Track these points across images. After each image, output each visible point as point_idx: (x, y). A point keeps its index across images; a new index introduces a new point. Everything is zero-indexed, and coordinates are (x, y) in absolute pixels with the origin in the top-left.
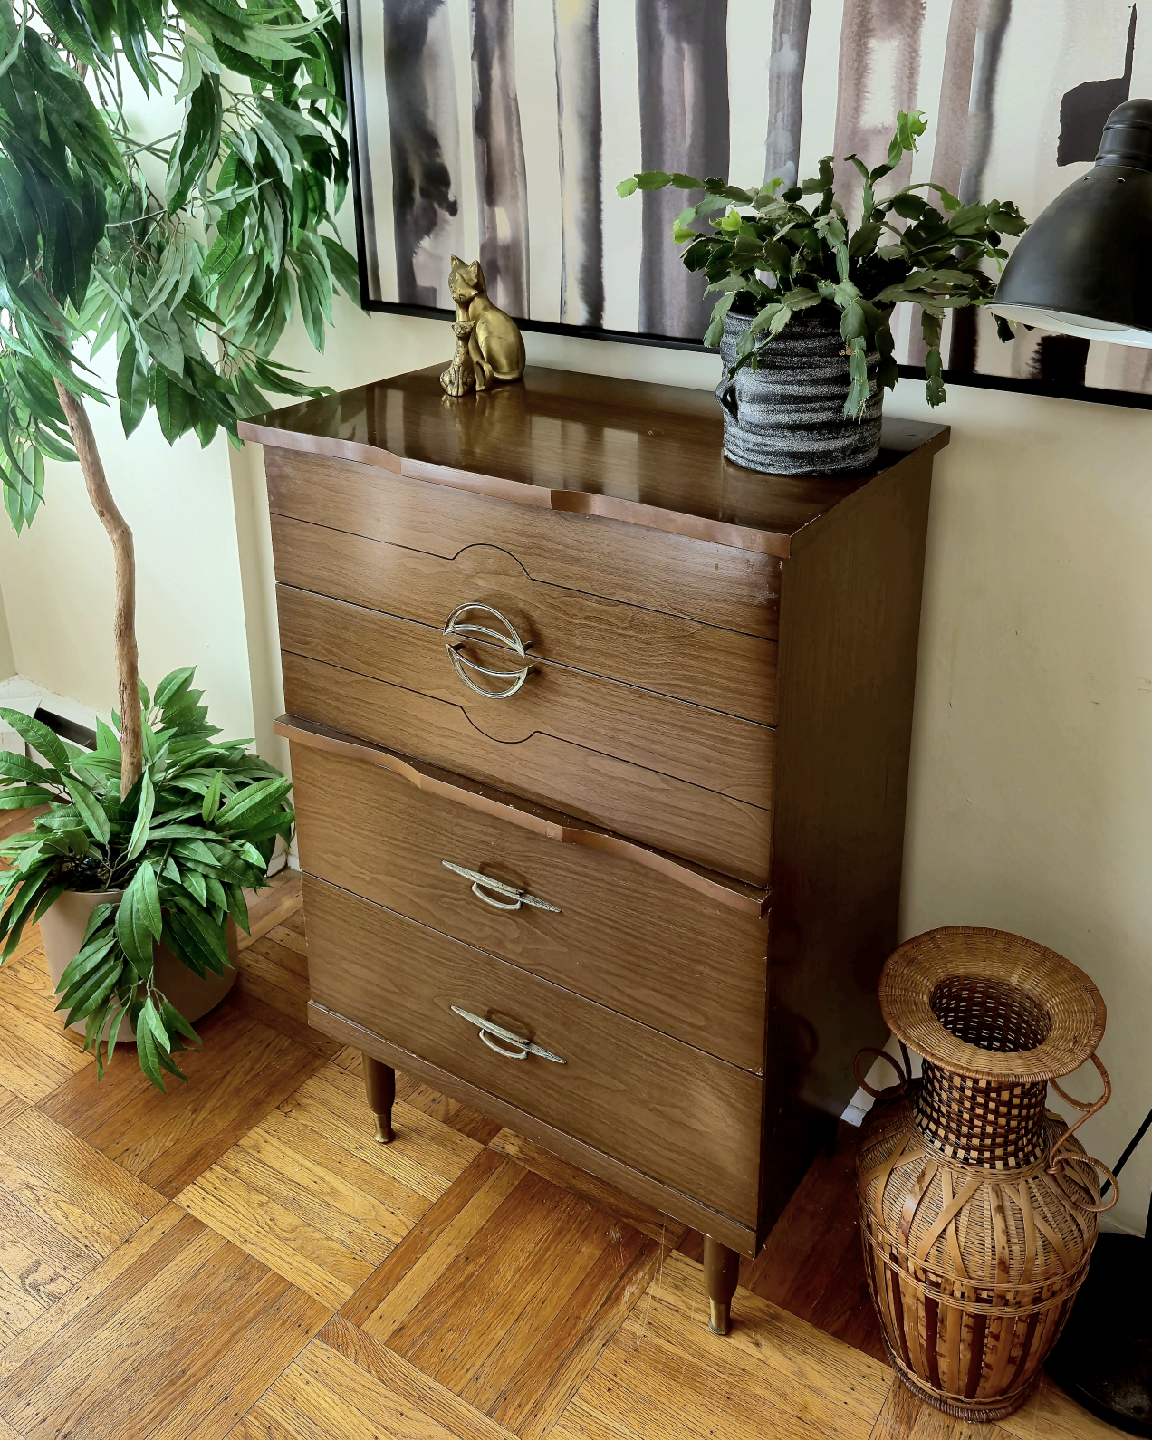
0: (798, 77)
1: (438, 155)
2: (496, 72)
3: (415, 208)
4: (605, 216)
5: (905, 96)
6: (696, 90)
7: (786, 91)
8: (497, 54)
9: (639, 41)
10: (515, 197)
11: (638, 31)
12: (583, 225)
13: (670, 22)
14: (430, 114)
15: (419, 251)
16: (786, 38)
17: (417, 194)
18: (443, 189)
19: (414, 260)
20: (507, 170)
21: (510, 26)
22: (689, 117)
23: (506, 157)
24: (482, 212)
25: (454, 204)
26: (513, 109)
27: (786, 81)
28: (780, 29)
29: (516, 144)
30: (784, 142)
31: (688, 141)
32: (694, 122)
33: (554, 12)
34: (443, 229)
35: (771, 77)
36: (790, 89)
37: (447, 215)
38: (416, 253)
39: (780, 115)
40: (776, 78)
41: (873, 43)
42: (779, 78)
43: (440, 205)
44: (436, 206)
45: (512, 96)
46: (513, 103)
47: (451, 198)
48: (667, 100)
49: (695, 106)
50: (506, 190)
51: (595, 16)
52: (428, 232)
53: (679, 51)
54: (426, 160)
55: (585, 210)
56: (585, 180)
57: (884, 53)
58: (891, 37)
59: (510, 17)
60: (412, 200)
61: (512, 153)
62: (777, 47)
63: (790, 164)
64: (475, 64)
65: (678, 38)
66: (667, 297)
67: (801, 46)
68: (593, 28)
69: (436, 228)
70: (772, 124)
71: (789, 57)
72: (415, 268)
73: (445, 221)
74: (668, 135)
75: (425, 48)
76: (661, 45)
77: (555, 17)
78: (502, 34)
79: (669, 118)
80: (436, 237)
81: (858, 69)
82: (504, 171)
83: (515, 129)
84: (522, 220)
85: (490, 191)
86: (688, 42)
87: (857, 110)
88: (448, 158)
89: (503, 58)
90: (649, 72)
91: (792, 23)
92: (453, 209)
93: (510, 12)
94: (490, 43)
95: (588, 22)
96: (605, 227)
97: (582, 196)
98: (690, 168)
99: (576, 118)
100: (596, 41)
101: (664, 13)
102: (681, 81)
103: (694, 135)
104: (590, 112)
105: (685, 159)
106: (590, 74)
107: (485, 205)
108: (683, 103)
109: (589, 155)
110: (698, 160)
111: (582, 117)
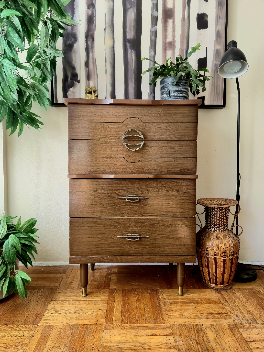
0: (154, 56)
1: (76, 71)
2: (91, 55)
3: (68, 82)
4: (116, 82)
6: (135, 58)
8: (91, 51)
9: (123, 50)
10: (95, 79)
11: (123, 48)
12: (111, 84)
13: (129, 47)
14: (74, 63)
15: (69, 91)
16: (152, 50)
17: (69, 79)
18: (77, 78)
19: (67, 93)
20: (93, 74)
21: (94, 46)
22: (134, 63)
23: (93, 71)
24: (86, 82)
25: (79, 81)
26: (95, 62)
28: (151, 48)
29: (95, 68)
33: (105, 44)
34: (76, 86)
35: (149, 56)
36: (153, 58)
37: (77, 83)
38: (68, 92)
41: (167, 51)
42: (151, 56)
43: (75, 81)
44: (74, 81)
45: (94, 59)
46: (95, 61)
47: (78, 80)
48: (129, 60)
49: (135, 61)
50: (92, 77)
51: (114, 45)
52: (72, 87)
53: (132, 52)
54: (72, 72)
55: (111, 81)
56: (112, 75)
57: (169, 53)
58: (170, 50)
59: (94, 45)
60: (68, 81)
61: (94, 70)
62: (150, 51)
64: (86, 53)
65: (131, 49)
67: (155, 51)
68: (114, 47)
69: (74, 86)
70: (150, 64)
71: (153, 53)
72: (68, 95)
73: (77, 84)
74: (129, 66)
75: (73, 50)
76: (128, 50)
78: (92, 48)
79: (129, 63)
80: (74, 88)
81: (165, 55)
82: (92, 74)
83: (95, 65)
84: (96, 83)
85: (88, 77)
86: (133, 50)
88: (78, 71)
89: (92, 52)
90: (125, 55)
91: (153, 47)
92: (79, 82)
93: (94, 43)
94: (89, 49)
95: (112, 46)
96: (116, 84)
97: (111, 78)
98: (134, 72)
99: (109, 63)
100: (114, 49)
101: (128, 45)
102: (132, 57)
103: (135, 66)
104: (113, 62)
105: (133, 71)
106: (113, 55)
107: (87, 81)
108: (132, 60)
109: (112, 70)
110: (136, 71)
111: (111, 63)
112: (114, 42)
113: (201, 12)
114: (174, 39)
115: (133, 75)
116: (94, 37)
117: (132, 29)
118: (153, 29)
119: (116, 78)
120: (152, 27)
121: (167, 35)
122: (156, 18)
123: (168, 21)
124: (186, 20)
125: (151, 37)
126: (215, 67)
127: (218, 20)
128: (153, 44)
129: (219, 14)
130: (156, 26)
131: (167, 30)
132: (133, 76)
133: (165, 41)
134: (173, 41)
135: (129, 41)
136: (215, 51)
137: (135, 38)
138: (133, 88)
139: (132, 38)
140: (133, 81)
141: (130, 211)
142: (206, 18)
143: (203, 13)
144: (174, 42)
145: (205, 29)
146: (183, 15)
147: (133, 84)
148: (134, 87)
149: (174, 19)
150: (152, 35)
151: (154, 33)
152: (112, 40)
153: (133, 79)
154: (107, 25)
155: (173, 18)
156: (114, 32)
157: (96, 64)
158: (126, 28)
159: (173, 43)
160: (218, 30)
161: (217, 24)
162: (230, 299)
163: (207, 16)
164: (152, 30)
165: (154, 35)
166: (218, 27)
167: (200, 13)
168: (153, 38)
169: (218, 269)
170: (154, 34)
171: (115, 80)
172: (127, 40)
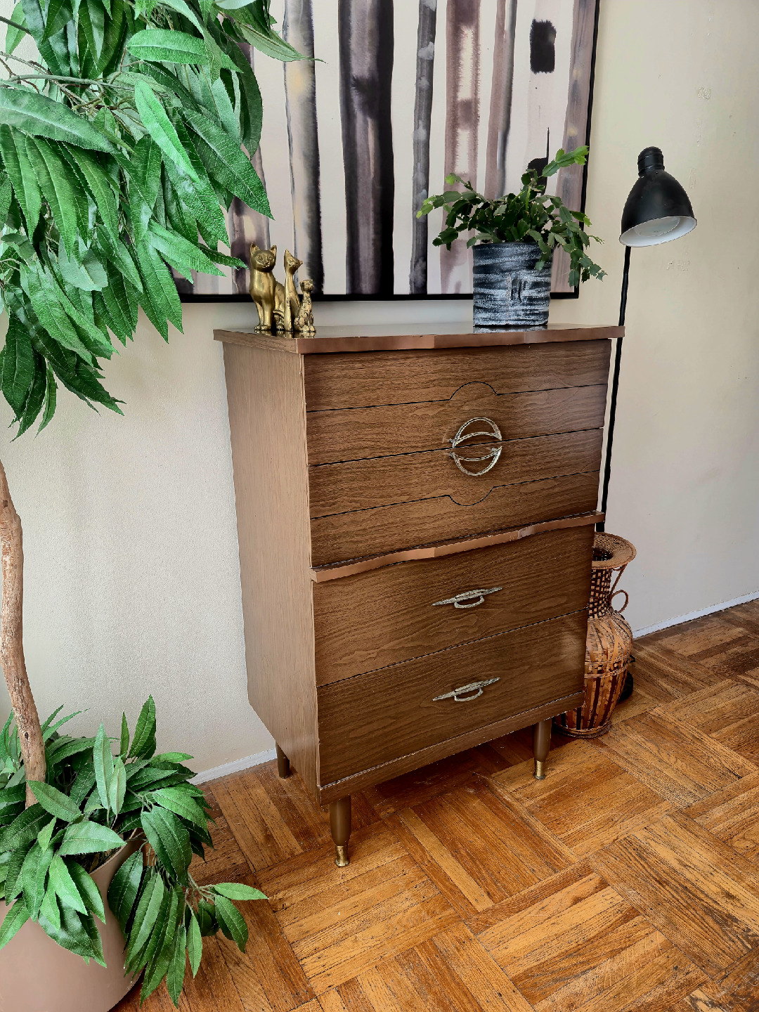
0: (427, 145)
4: (323, 221)
5: (473, 159)
6: (376, 146)
7: (422, 150)
9: (342, 113)
11: (341, 107)
12: (309, 227)
13: (359, 105)
16: (421, 123)
22: (372, 161)
24: (232, 218)
27: (421, 145)
28: (417, 118)
30: (421, 180)
31: (372, 175)
32: (375, 165)
33: (285, 85)
35: (414, 142)
36: (423, 150)
39: (419, 164)
40: (416, 143)
41: (459, 131)
42: (418, 143)
48: (359, 150)
49: (375, 155)
51: (314, 93)
53: (366, 122)
55: (309, 217)
56: (309, 197)
57: (464, 135)
58: (466, 129)
62: (417, 127)
63: (424, 191)
65: (364, 114)
66: (362, 270)
67: (428, 127)
68: (313, 100)
70: (415, 169)
71: (422, 132)
74: (360, 171)
76: (355, 116)
77: (286, 89)
79: (360, 162)
81: (453, 143)
84: (264, 225)
86: (371, 117)
87: (453, 163)
90: (349, 133)
91: (423, 114)
95: (309, 96)
96: (323, 228)
97: (307, 208)
98: (373, 192)
99: (302, 157)
100: (314, 109)
101: (356, 98)
102: (367, 140)
103: (375, 172)
104: (312, 154)
105: (370, 186)
106: (311, 129)
107: (234, 214)
108: (368, 152)
109: (311, 181)
110: (378, 187)
111: (305, 156)
112: (314, 81)
113: (542, 18)
114: (476, 94)
115: (371, 199)
116: (251, 56)
117: (367, 42)
118: (424, 53)
119: (322, 209)
120: (421, 45)
121: (459, 78)
122: (433, 15)
123: (462, 32)
124: (506, 35)
125: (419, 78)
126: (563, 187)
127: (577, 49)
128: (424, 103)
129: (580, 31)
130: (431, 43)
131: (458, 60)
132: (371, 205)
133: (455, 97)
134: (473, 100)
135: (359, 84)
136: (567, 141)
137: (376, 75)
138: (371, 242)
139: (366, 74)
140: (372, 221)
141: (461, 630)
142: (550, 38)
143: (544, 21)
144: (476, 101)
145: (548, 73)
146: (500, 17)
147: (372, 231)
148: (374, 240)
149: (477, 27)
150: (422, 72)
151: (425, 65)
152: (307, 75)
153: (371, 214)
154: (291, 17)
155: (475, 24)
156: (313, 44)
157: (260, 158)
158: (349, 36)
159: (473, 105)
160: (576, 81)
161: (574, 63)
162: (627, 753)
163: (554, 32)
164: (420, 55)
165: (425, 72)
166: (575, 71)
167: (538, 20)
168: (424, 82)
169: (600, 698)
170: (426, 67)
171: (322, 215)
172: (352, 80)
